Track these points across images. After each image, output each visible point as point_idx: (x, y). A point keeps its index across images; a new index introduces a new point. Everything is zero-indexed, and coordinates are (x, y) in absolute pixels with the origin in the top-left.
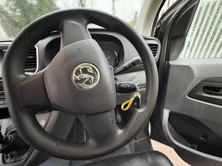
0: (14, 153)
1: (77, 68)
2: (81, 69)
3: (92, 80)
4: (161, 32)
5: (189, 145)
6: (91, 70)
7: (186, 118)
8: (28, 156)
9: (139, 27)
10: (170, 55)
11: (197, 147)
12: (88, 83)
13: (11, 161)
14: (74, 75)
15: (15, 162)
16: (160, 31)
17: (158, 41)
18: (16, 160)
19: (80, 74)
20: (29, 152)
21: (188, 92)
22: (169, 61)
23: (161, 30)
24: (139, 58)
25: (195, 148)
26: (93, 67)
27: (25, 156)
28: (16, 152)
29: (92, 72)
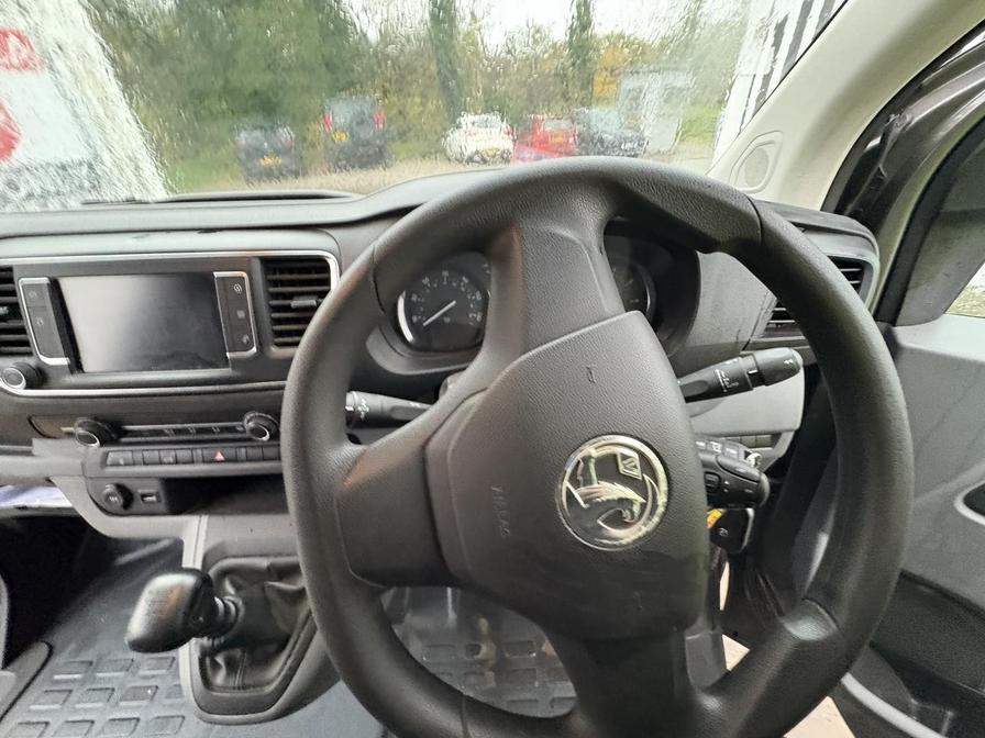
0: (238, 653)
1: (579, 456)
2: (593, 460)
3: (636, 509)
4: (878, 180)
5: (913, 701)
6: (635, 467)
7: (927, 590)
8: (286, 676)
9: (771, 151)
10: (907, 300)
11: (953, 721)
12: (618, 521)
13: (231, 684)
14: (566, 484)
15: (244, 687)
16: (875, 171)
17: (868, 239)
18: (247, 681)
19: (588, 482)
20: (287, 659)
21: (967, 486)
22: (894, 326)
23: (879, 169)
24: (793, 357)
25: (942, 721)
26: (642, 455)
27: (276, 670)
28: (244, 652)
29: (636, 473)
